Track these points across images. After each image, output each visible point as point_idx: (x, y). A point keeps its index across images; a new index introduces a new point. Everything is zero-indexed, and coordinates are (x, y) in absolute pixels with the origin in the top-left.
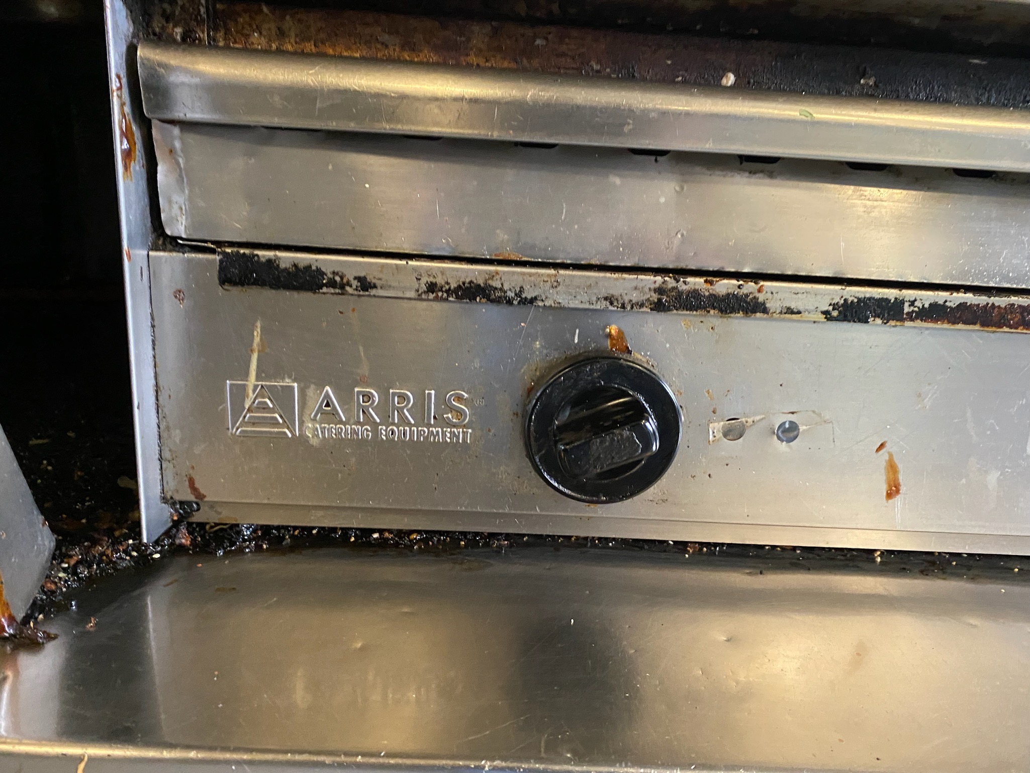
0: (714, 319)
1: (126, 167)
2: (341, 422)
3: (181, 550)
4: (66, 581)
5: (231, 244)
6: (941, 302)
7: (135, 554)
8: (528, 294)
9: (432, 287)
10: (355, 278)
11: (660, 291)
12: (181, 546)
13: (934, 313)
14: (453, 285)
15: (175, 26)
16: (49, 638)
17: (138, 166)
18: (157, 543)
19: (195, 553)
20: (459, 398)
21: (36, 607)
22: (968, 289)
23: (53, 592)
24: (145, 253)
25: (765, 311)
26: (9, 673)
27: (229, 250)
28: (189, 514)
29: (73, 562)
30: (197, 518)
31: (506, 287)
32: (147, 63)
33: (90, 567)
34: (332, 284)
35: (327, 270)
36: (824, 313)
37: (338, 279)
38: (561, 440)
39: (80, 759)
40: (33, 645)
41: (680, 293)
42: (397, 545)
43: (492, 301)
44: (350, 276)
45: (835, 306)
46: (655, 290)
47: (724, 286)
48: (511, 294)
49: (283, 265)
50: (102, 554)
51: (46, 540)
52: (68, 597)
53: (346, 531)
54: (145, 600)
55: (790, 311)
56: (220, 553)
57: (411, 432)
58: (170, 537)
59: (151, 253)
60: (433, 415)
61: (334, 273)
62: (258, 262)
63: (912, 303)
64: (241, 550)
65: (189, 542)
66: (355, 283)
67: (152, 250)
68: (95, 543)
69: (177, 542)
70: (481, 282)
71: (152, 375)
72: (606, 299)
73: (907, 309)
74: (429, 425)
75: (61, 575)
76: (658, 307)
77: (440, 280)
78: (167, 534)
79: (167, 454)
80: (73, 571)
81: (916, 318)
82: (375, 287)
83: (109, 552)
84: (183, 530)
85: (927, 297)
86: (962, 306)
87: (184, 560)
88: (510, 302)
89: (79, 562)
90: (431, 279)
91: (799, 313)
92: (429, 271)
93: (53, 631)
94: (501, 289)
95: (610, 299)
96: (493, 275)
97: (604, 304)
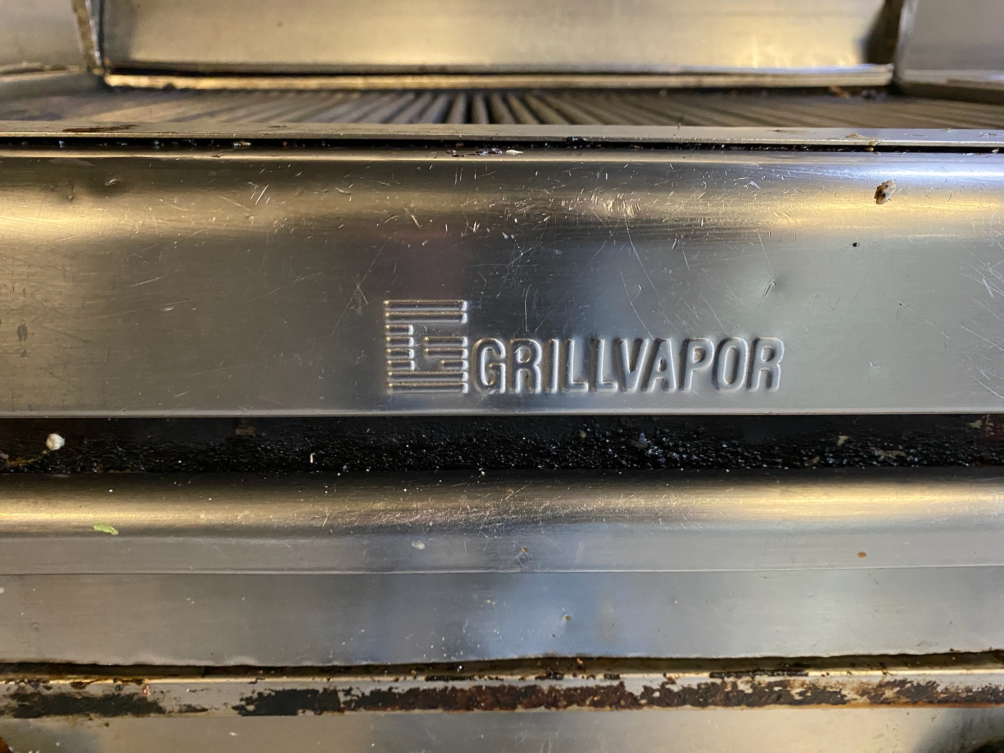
6: (386, 689)
11: (19, 694)
13: (380, 701)
25: (160, 712)
36: (234, 708)
41: (45, 699)
45: (248, 701)
46: (13, 695)
47: (100, 685)
55: (191, 709)
63: (348, 692)
73: (342, 698)
76: (20, 714)
81: (358, 707)
85: (365, 684)
86: (414, 692)
91: (200, 710)
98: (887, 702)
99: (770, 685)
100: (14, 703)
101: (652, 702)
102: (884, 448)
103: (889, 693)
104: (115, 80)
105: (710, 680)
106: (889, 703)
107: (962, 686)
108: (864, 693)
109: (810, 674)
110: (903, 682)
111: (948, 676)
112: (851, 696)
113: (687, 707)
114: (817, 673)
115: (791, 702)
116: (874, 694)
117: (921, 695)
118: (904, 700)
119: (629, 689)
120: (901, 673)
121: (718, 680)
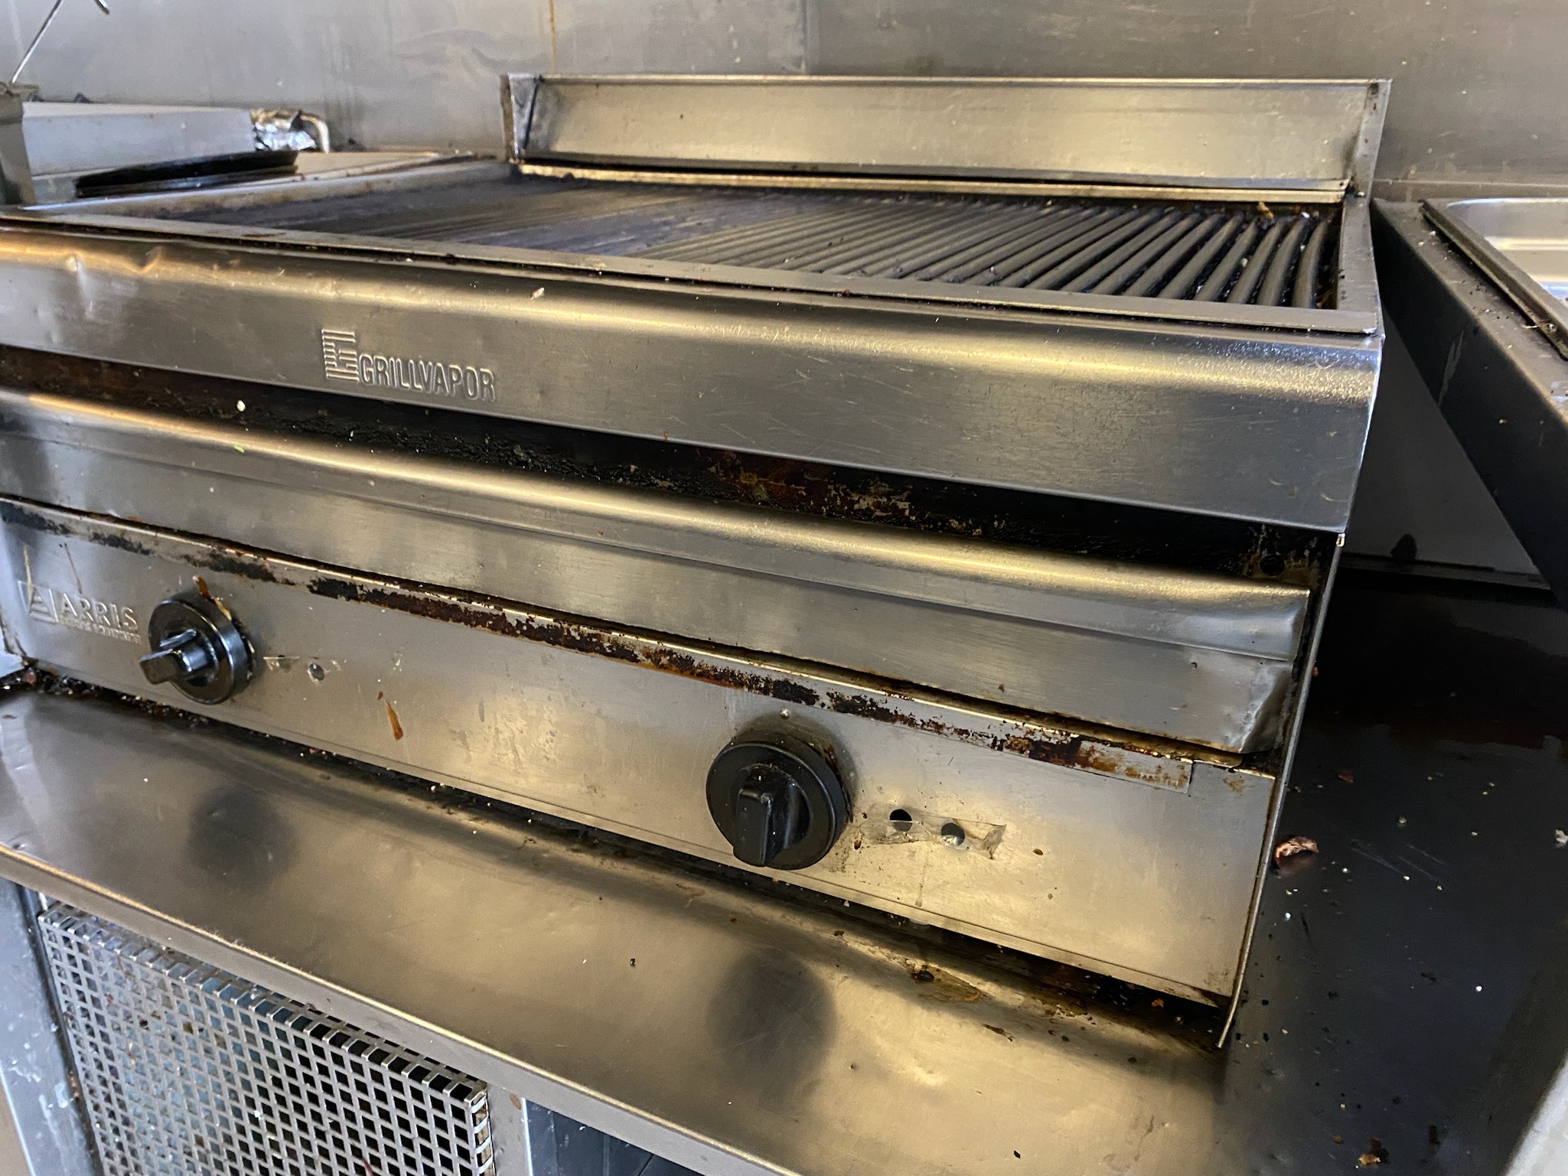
0: (247, 580)
2: (76, 618)
3: (24, 686)
5: (6, 496)
6: (379, 589)
8: (145, 547)
9: (96, 536)
10: (60, 525)
11: (213, 555)
12: (27, 683)
13: (377, 597)
14: (106, 536)
18: (6, 679)
20: (128, 612)
22: (398, 581)
25: (274, 580)
28: (34, 663)
30: (39, 666)
31: (132, 541)
34: (50, 528)
35: (46, 518)
36: (308, 586)
37: (51, 524)
41: (225, 560)
44: (57, 523)
45: (315, 582)
46: (210, 555)
47: (248, 557)
49: (26, 513)
55: (288, 582)
57: (110, 632)
60: (118, 620)
61: (50, 521)
62: (16, 508)
63: (361, 587)
65: (32, 682)
66: (61, 529)
69: (24, 680)
70: (119, 536)
72: (184, 557)
73: (359, 592)
74: (117, 628)
76: (215, 568)
77: (99, 532)
78: (18, 674)
79: (4, 623)
81: (366, 600)
82: (70, 532)
84: (31, 673)
85: (370, 584)
86: (394, 595)
88: (136, 552)
90: (95, 531)
91: (293, 584)
92: (93, 525)
94: (130, 543)
95: (187, 557)
96: (124, 532)
97: (184, 561)
98: (663, 667)
99: (591, 636)
101: (524, 634)
102: (662, 480)
103: (664, 660)
104: (527, 169)
105: (554, 624)
106: (665, 668)
107: (710, 665)
108: (648, 656)
109: (614, 633)
110: (670, 653)
111: (699, 655)
112: (641, 657)
113: (544, 642)
114: (618, 634)
115: (603, 652)
116: (655, 659)
117: (684, 666)
118: (674, 668)
119: (509, 620)
120: (669, 646)
121: (559, 625)
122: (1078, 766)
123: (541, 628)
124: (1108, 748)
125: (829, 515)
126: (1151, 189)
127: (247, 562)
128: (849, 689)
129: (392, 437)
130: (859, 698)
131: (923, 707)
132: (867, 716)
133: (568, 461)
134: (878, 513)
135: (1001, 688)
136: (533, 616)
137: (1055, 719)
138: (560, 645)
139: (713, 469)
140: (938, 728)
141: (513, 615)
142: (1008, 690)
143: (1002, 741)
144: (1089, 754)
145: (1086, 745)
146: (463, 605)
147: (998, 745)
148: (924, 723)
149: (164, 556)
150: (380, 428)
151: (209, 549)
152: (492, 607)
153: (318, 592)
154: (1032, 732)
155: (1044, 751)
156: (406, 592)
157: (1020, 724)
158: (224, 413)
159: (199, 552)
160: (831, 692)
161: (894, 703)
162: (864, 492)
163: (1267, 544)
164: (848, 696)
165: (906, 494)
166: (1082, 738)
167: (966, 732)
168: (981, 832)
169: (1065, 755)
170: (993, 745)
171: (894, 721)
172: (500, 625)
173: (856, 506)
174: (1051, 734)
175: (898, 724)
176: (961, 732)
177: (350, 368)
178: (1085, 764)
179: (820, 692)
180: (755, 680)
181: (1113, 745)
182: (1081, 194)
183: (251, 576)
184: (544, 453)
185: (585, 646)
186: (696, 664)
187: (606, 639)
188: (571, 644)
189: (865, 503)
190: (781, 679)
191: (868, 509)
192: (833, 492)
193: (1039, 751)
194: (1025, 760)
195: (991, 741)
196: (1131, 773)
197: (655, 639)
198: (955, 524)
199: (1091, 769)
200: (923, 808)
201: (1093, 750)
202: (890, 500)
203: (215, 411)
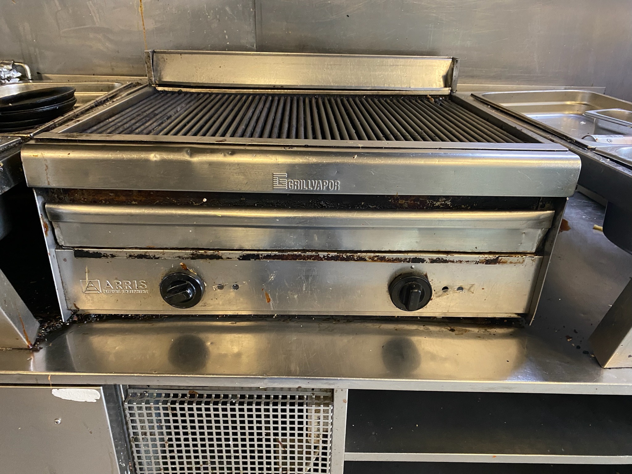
0: (208, 260)
1: (46, 234)
2: (112, 289)
3: (74, 322)
4: (44, 333)
5: (77, 247)
6: (269, 254)
7: (62, 324)
8: (157, 256)
9: (130, 256)
10: (110, 255)
11: (193, 254)
12: (75, 320)
13: (268, 257)
14: (136, 255)
15: (55, 194)
16: (41, 348)
17: (50, 232)
18: (68, 320)
19: (79, 323)
20: (143, 282)
21: (37, 341)
22: (276, 250)
23: (41, 336)
24: (54, 250)
25: (222, 258)
26: (32, 357)
27: (76, 249)
28: (76, 312)
29: (45, 327)
30: (79, 313)
31: (150, 255)
32: (48, 208)
33: (50, 328)
34: (104, 256)
35: (103, 253)
36: (238, 258)
37: (105, 255)
38: (166, 295)
39: (48, 375)
40: (37, 350)
41: (198, 255)
42: (135, 318)
43: (147, 258)
44: (108, 254)
45: (241, 256)
46: (191, 254)
47: (210, 252)
48: (152, 257)
49: (91, 252)
50: (53, 324)
51: (38, 324)
52: (45, 337)
53: (122, 315)
54: (66, 337)
55: (228, 258)
56: (86, 322)
57: (131, 291)
58: (71, 319)
59: (56, 250)
60: (136, 286)
61: (104, 254)
62: (84, 252)
63: (262, 255)
64: (91, 322)
65: (77, 320)
66: (110, 256)
67: (56, 249)
68: (51, 321)
69: (74, 320)
70: (143, 254)
71: (61, 279)
72: (178, 257)
73: (260, 256)
74: (136, 289)
75: (43, 331)
76: (192, 258)
77: (132, 254)
78: (71, 317)
79: (67, 298)
80: (45, 330)
81: (263, 258)
82: (115, 256)
83: (55, 324)
84: (75, 316)
85: (265, 253)
86: (275, 255)
87: (75, 325)
88: (152, 258)
89: (47, 327)
90: (130, 254)
91: (231, 258)
92: (129, 252)
93: (41, 346)
94: (149, 256)
95: (179, 257)
96: (146, 252)
97: (178, 258)
99: (350, 256)
100: (191, 256)
101: (325, 259)
102: (372, 206)
103: (376, 259)
104: (160, 89)
105: (337, 254)
107: (391, 257)
108: (370, 258)
109: (358, 254)
110: (378, 256)
111: (387, 255)
112: (367, 259)
113: (333, 261)
114: (360, 254)
115: (355, 260)
116: (372, 259)
117: (382, 259)
118: (379, 260)
119: (320, 256)
120: (377, 254)
121: (339, 255)
122: (497, 264)
123: (332, 256)
124: (506, 257)
125: (426, 209)
126: (396, 92)
127: (210, 254)
128: (435, 256)
129: (272, 204)
130: (438, 258)
131: (456, 257)
132: (440, 263)
133: (340, 204)
134: (441, 206)
135: (476, 248)
136: (329, 253)
137: (490, 253)
138: (339, 260)
139: (390, 201)
140: (461, 262)
141: (321, 254)
142: (478, 248)
143: (478, 262)
144: (501, 260)
145: (500, 258)
146: (303, 254)
147: (477, 263)
148: (457, 261)
149: (167, 258)
150: (268, 202)
151: (191, 252)
152: (314, 253)
153: (242, 260)
154: (486, 258)
155: (489, 262)
156: (281, 254)
157: (483, 256)
158: (195, 203)
159: (186, 254)
160: (430, 258)
161: (449, 257)
162: (438, 201)
163: (542, 201)
164: (435, 258)
165: (450, 200)
166: (499, 256)
167: (468, 261)
168: (467, 287)
169: (495, 262)
170: (476, 263)
171: (448, 262)
172: (318, 258)
173: (435, 205)
174: (491, 257)
175: (449, 263)
176: (467, 262)
177: (283, 185)
178: (499, 263)
179: (426, 259)
180: (406, 259)
181: (507, 257)
182: (375, 94)
183: (211, 259)
184: (331, 202)
185: (348, 259)
186: (386, 258)
187: (356, 256)
188: (343, 259)
189: (438, 204)
190: (414, 257)
191: (438, 206)
192: (428, 202)
193: (488, 262)
194: (484, 265)
195: (475, 262)
196: (511, 263)
197: (373, 253)
198: (463, 206)
199: (501, 264)
200: (452, 285)
201: (502, 259)
202: (445, 202)
203: (192, 203)
